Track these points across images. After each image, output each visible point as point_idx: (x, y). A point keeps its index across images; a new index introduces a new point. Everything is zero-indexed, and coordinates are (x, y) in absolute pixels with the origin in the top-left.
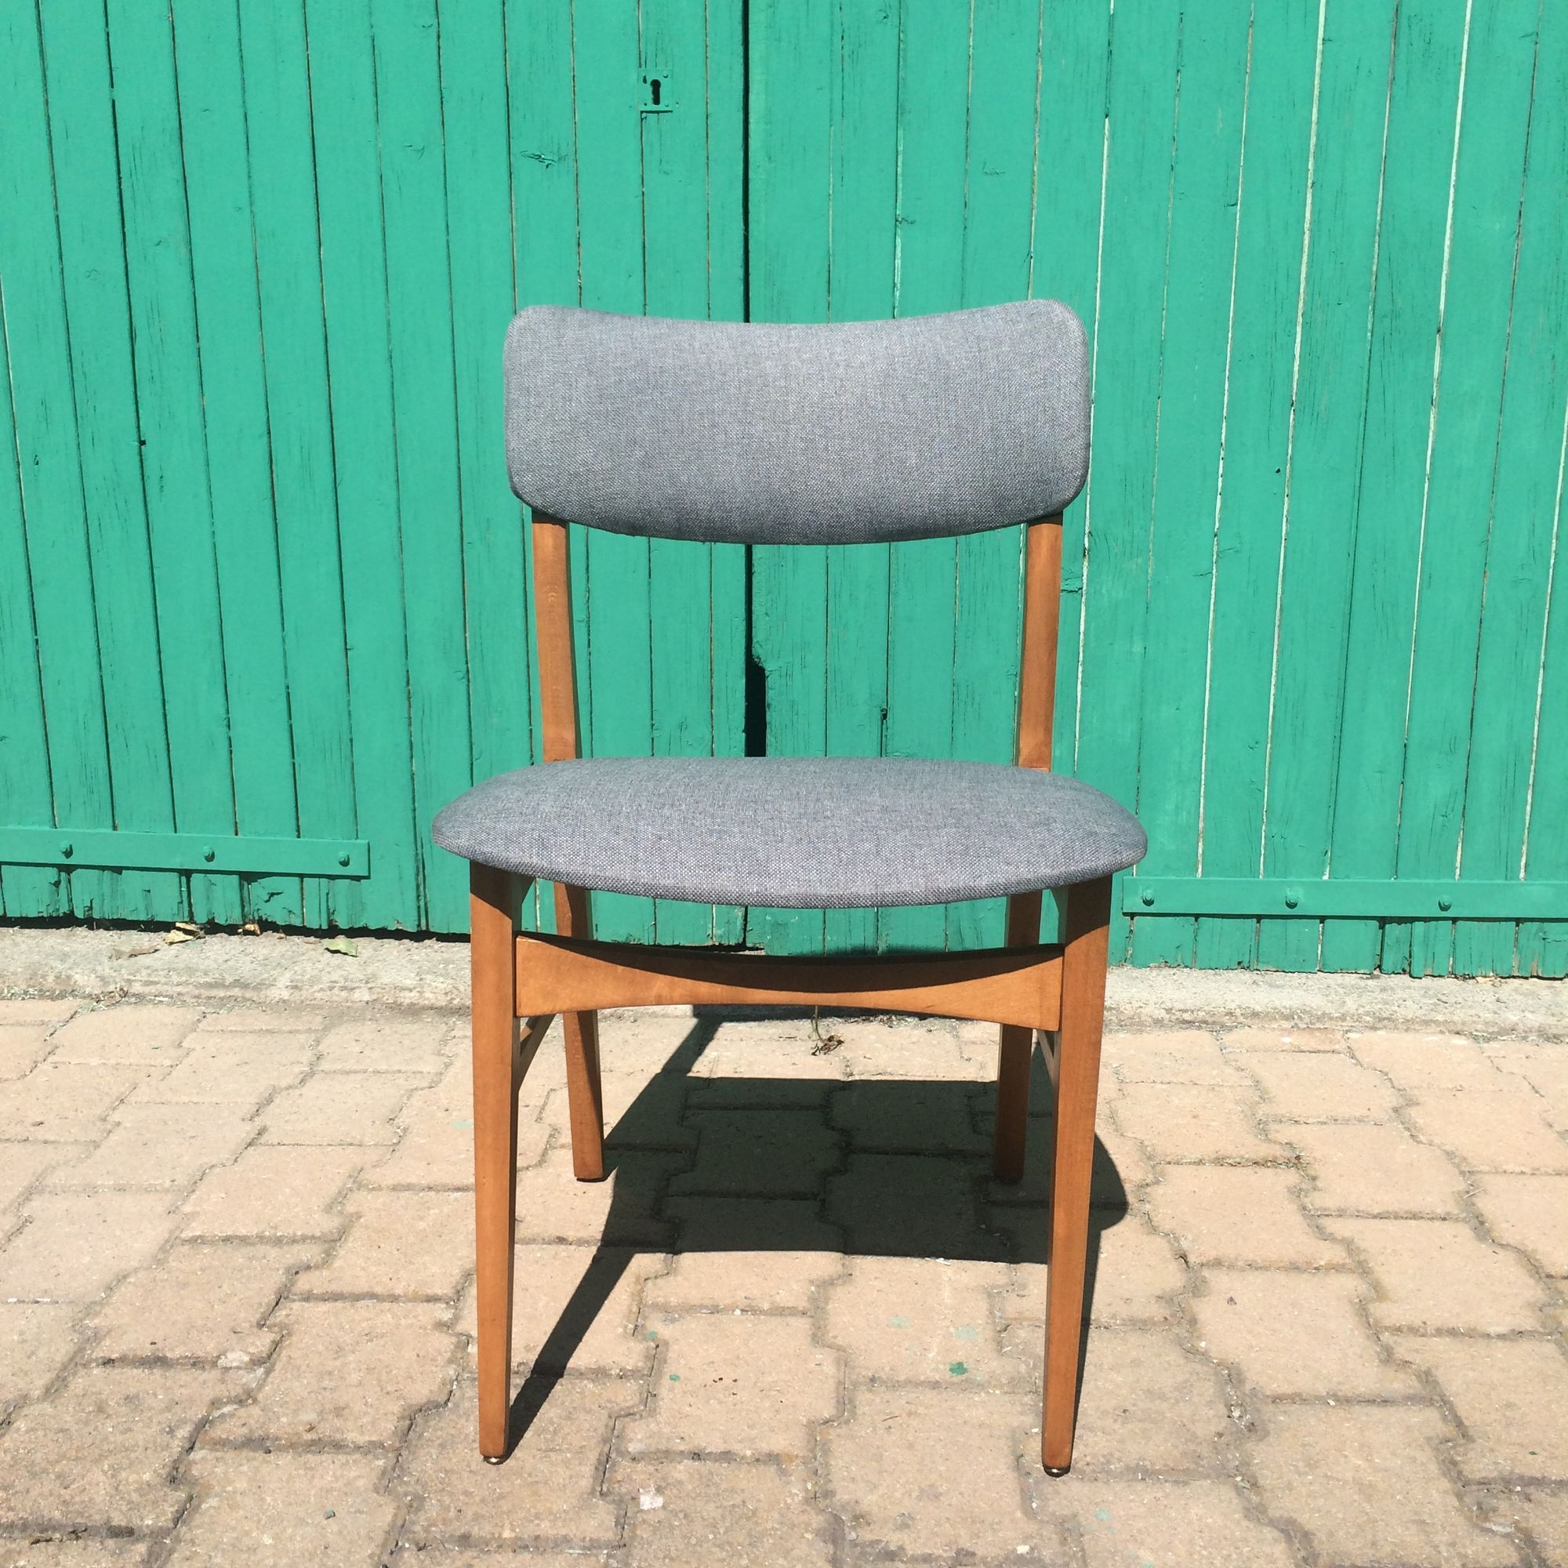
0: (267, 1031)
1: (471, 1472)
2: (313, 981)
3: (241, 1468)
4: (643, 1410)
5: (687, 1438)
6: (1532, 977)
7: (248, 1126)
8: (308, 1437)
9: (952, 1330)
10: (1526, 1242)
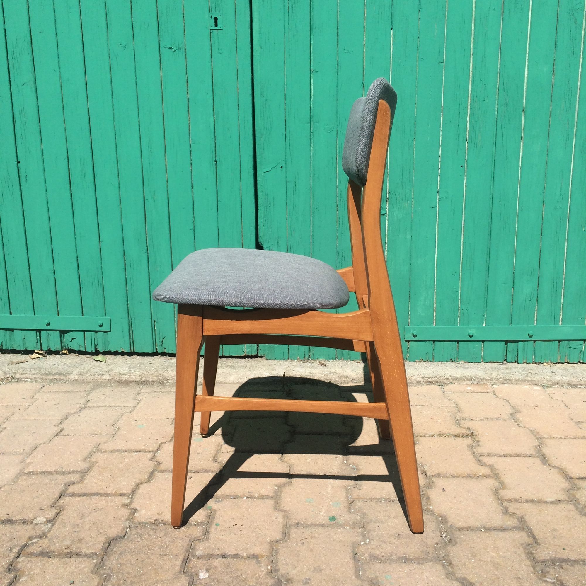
0: (68, 391)
1: (131, 564)
2: (87, 372)
3: (37, 564)
4: (204, 538)
5: (220, 549)
6: (565, 363)
7: (56, 428)
8: (66, 551)
9: (331, 503)
10: (562, 465)
